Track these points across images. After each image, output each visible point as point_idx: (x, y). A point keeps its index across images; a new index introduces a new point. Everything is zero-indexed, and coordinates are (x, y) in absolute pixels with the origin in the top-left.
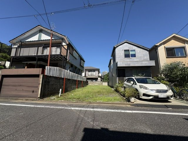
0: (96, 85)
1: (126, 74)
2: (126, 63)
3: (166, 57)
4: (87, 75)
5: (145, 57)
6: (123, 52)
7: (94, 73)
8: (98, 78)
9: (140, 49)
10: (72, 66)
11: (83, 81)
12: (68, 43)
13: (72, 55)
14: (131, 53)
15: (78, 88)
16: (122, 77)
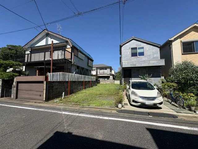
0: (107, 83)
1: (133, 75)
2: (132, 63)
5: (155, 56)
6: (130, 50)
8: (110, 76)
9: (149, 46)
10: (78, 67)
11: (92, 81)
12: (72, 46)
13: (77, 57)
14: (139, 51)
15: (85, 88)
16: (128, 78)
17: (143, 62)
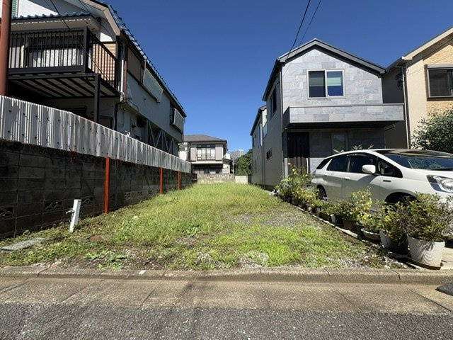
0: (217, 182)
1: (313, 149)
3: (425, 98)
4: (193, 158)
5: (371, 97)
6: (306, 78)
7: (213, 151)
8: (222, 165)
9: (355, 69)
10: (141, 121)
11: (183, 174)
12: (118, 33)
13: (140, 83)
14: (329, 82)
15: (165, 191)
16: (299, 158)
17: (348, 109)
